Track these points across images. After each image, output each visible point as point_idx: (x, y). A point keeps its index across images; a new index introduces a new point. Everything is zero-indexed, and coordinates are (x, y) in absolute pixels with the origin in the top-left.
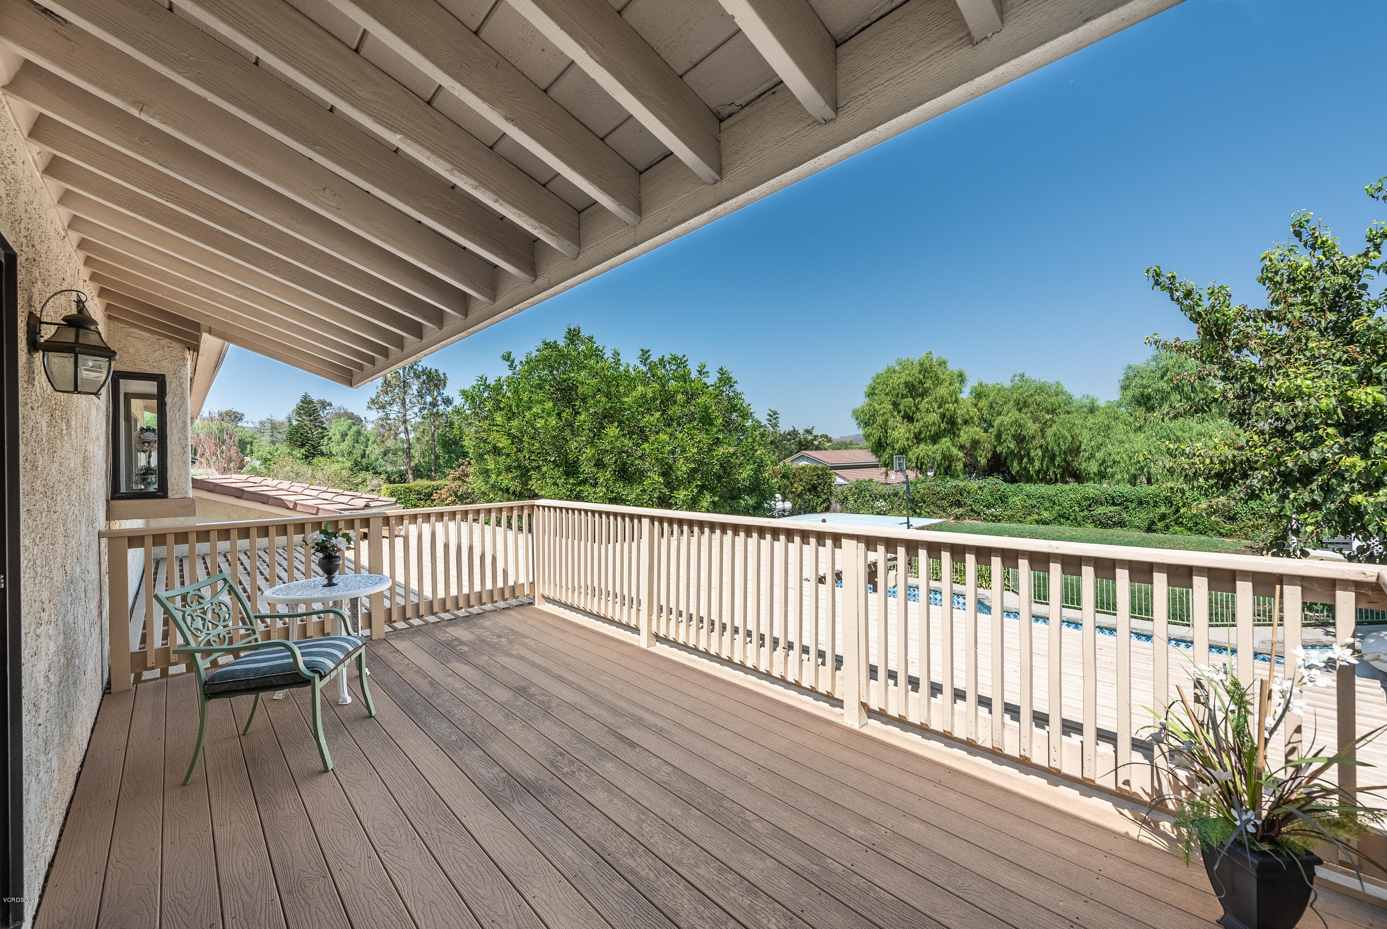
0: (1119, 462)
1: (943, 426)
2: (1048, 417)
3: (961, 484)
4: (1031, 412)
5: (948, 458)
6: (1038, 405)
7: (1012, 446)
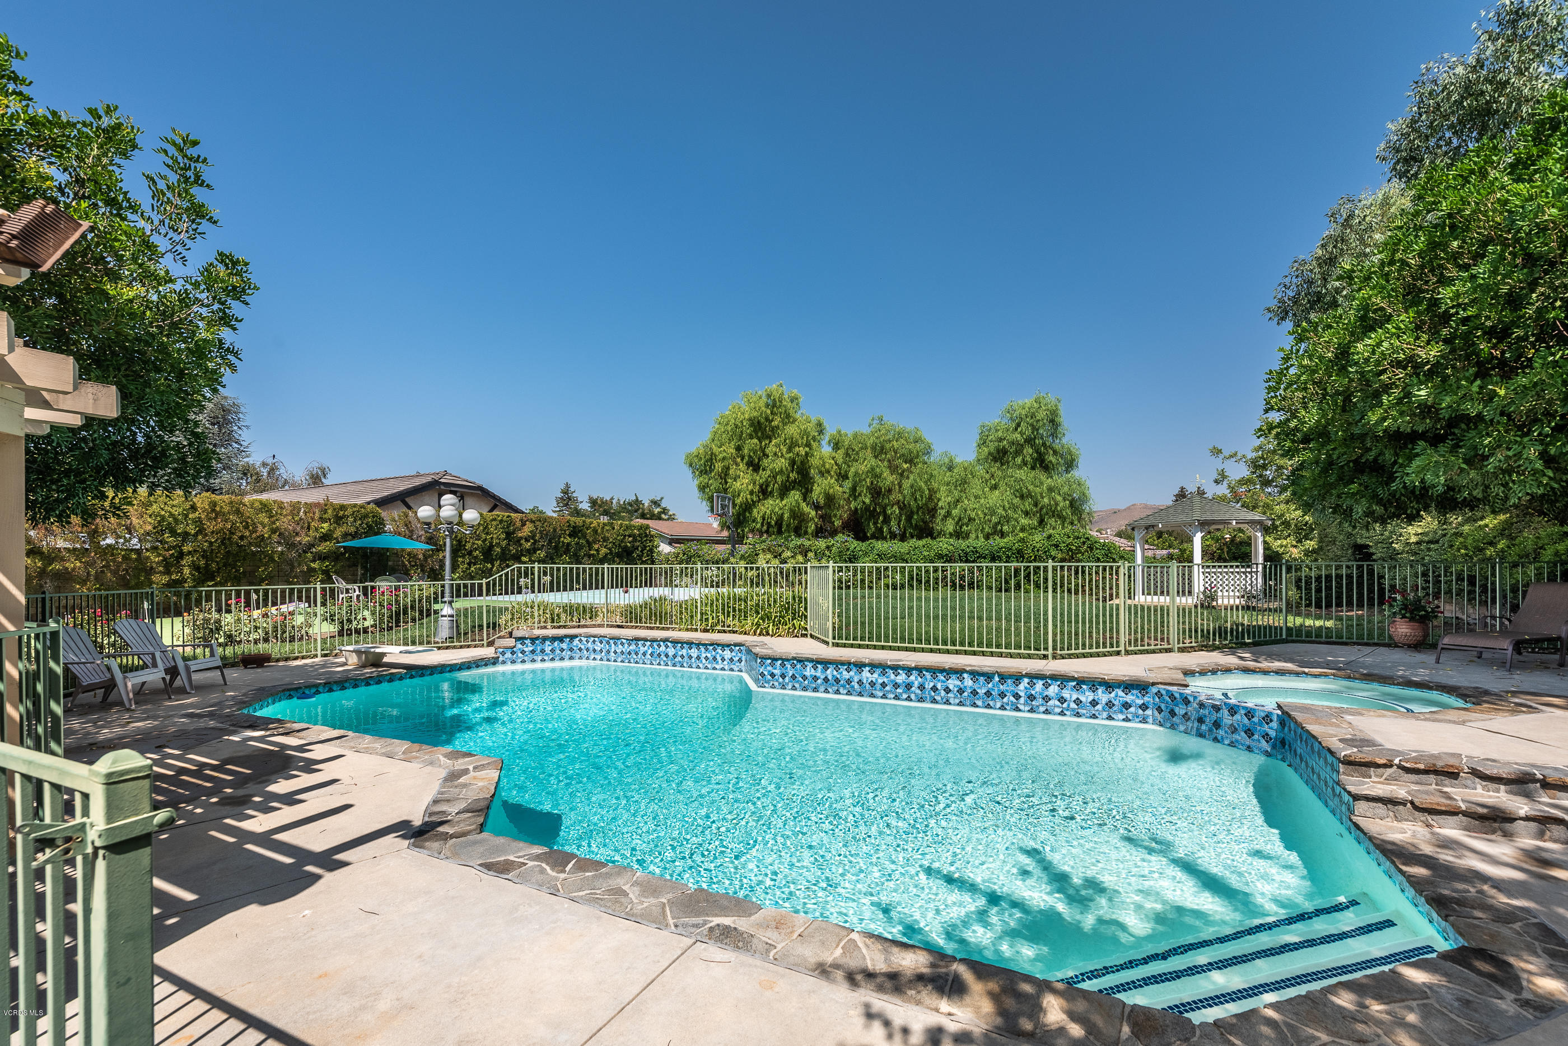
0: (974, 520)
1: (793, 476)
2: (905, 466)
3: (807, 543)
4: (889, 461)
5: (797, 515)
6: (896, 453)
7: (867, 501)
